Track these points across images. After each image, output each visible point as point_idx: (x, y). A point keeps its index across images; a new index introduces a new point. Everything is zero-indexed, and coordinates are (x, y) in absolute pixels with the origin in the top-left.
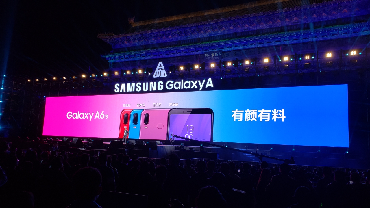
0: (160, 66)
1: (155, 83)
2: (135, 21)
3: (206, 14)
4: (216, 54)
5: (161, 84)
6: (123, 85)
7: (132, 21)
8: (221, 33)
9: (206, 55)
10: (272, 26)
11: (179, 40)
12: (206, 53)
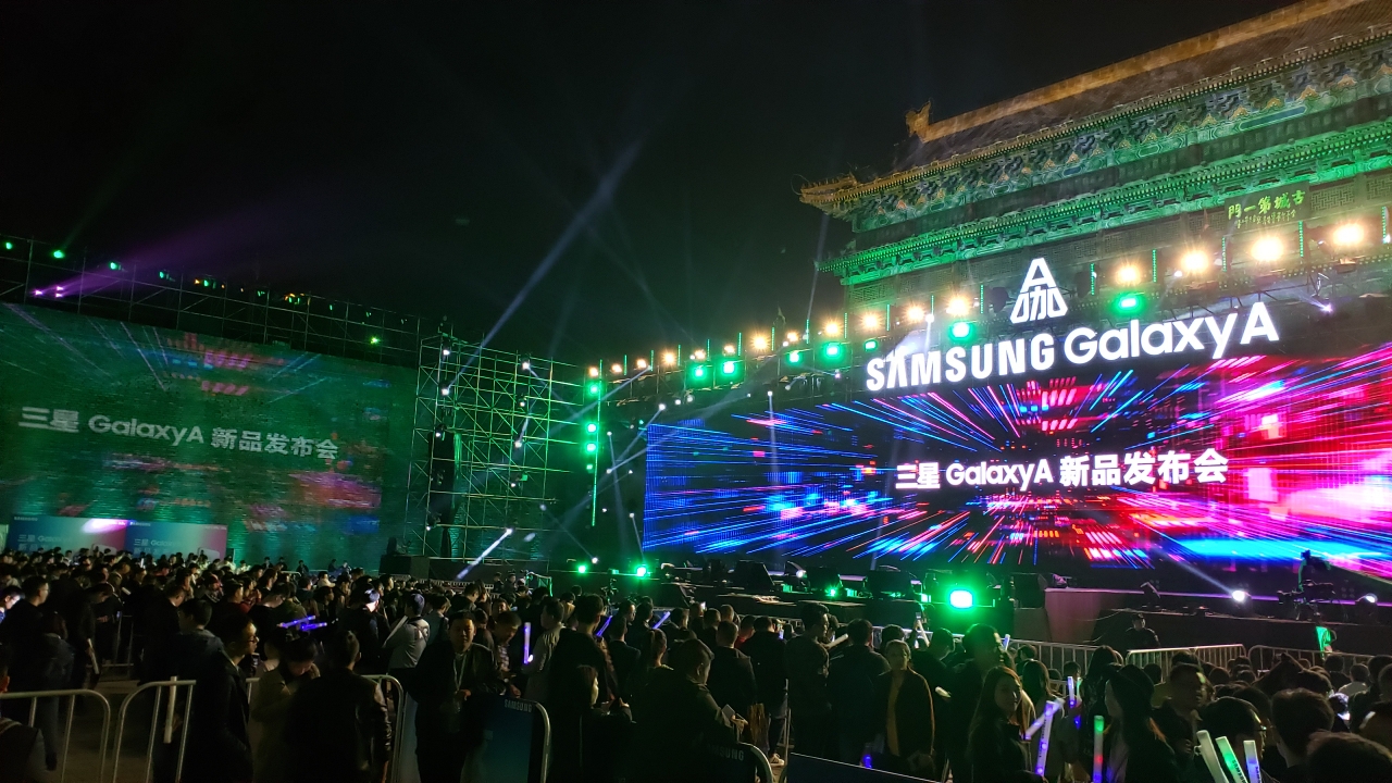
1: (1020, 343)
2: (933, 120)
3: (1221, 44)
4: (1279, 202)
5: (1042, 346)
6: (897, 361)
7: (918, 122)
8: (1295, 111)
9: (1236, 209)
11: (1110, 164)
12: (1232, 201)
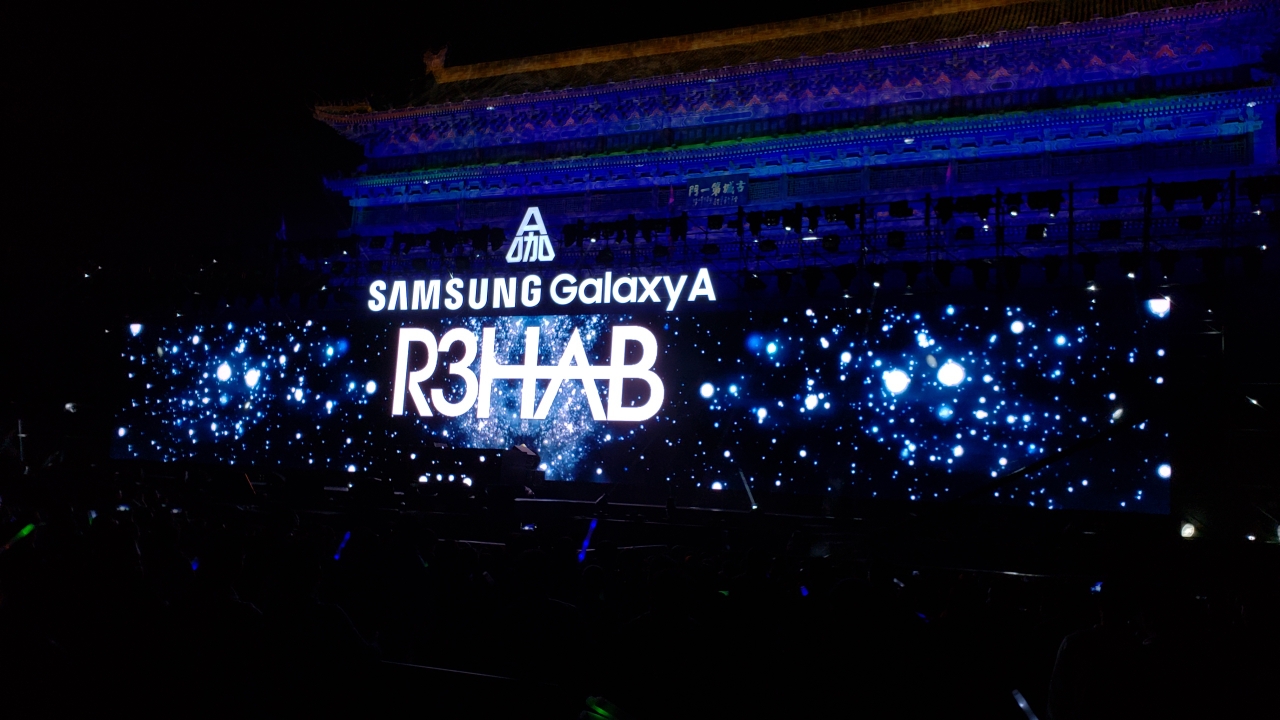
0: (532, 221)
1: (513, 281)
2: (448, 64)
3: (695, 47)
4: (726, 187)
5: (532, 285)
6: (400, 285)
7: (435, 63)
8: (744, 115)
9: (694, 189)
10: (919, 94)
11: (600, 133)
12: (693, 182)
